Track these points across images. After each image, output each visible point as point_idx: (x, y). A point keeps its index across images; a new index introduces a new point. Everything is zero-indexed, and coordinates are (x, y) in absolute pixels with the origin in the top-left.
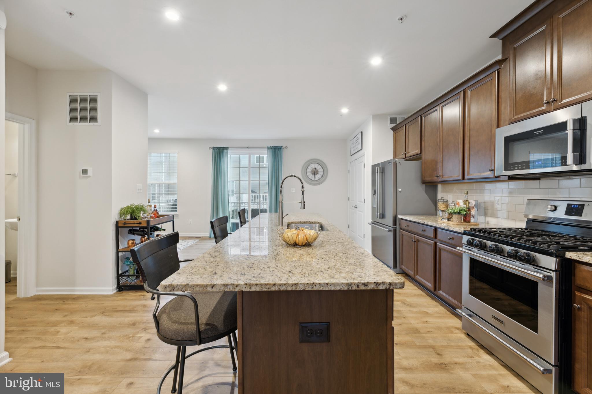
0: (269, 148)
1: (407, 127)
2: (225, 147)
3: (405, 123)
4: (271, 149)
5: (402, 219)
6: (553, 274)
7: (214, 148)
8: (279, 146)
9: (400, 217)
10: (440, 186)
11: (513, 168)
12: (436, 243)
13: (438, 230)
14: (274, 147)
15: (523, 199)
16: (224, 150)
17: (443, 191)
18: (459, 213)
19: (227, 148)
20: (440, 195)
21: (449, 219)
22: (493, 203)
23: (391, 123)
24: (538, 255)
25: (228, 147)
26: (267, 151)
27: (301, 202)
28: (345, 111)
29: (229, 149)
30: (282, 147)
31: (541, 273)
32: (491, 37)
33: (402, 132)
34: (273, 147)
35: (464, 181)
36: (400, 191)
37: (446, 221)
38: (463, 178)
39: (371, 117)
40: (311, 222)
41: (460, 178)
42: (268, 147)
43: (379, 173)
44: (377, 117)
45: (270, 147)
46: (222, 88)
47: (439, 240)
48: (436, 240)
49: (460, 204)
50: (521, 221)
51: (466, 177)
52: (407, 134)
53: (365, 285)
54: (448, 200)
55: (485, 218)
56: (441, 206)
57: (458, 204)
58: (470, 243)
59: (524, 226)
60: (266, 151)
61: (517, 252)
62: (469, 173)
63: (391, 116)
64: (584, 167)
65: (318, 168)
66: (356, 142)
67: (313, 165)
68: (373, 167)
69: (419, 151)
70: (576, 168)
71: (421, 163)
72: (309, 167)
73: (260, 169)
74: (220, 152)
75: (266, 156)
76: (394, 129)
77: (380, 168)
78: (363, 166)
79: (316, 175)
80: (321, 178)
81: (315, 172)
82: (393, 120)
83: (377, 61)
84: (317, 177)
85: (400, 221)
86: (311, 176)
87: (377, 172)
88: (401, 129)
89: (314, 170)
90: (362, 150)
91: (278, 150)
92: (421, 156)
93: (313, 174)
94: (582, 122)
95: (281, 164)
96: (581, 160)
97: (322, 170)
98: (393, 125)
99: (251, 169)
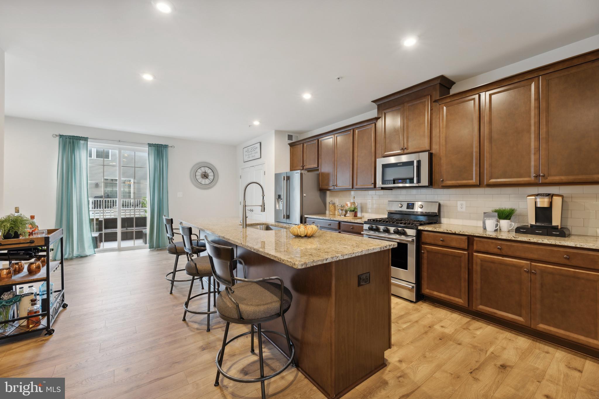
0: (150, 145)
1: (304, 145)
2: (81, 137)
3: (303, 142)
4: (153, 147)
5: (307, 218)
6: (414, 238)
7: (61, 136)
8: (164, 144)
9: (306, 216)
11: (386, 183)
13: (341, 223)
14: (158, 144)
15: (385, 201)
16: (80, 140)
17: (331, 196)
18: (353, 211)
19: (86, 139)
20: (329, 199)
21: (345, 216)
22: (366, 204)
23: (288, 140)
24: (406, 230)
25: (88, 138)
26: (148, 149)
27: (262, 206)
28: (256, 123)
29: (89, 140)
30: (167, 145)
31: (411, 239)
32: (372, 102)
34: (155, 144)
35: (353, 189)
36: (305, 196)
37: (343, 217)
38: (353, 188)
39: (274, 131)
40: (257, 223)
41: (351, 187)
42: (148, 144)
43: (284, 181)
44: (278, 133)
45: (152, 144)
46: (148, 77)
48: (340, 230)
49: (348, 205)
50: (383, 214)
51: (355, 187)
52: (305, 151)
53: (386, 247)
54: (336, 202)
55: (361, 213)
56: (331, 207)
58: (371, 229)
59: (386, 216)
60: (146, 148)
61: (398, 229)
62: (357, 185)
63: (289, 134)
64: (420, 185)
65: (209, 171)
66: (253, 150)
67: (202, 168)
68: (277, 176)
69: (316, 166)
70: (417, 185)
71: (318, 175)
72: (199, 170)
73: (136, 168)
74: (73, 142)
75: (146, 155)
76: (292, 145)
77: (286, 176)
78: (262, 173)
79: (205, 179)
80: (212, 182)
81: (205, 176)
82: (290, 137)
83: (307, 96)
84: (207, 181)
85: (306, 220)
86: (200, 180)
87: (283, 179)
88: (299, 146)
89: (204, 174)
90: (261, 158)
91: (162, 148)
92: (318, 170)
93: (202, 177)
94: (419, 162)
95: (166, 165)
96: (419, 181)
97: (212, 174)
98: (290, 142)
99: (122, 167)
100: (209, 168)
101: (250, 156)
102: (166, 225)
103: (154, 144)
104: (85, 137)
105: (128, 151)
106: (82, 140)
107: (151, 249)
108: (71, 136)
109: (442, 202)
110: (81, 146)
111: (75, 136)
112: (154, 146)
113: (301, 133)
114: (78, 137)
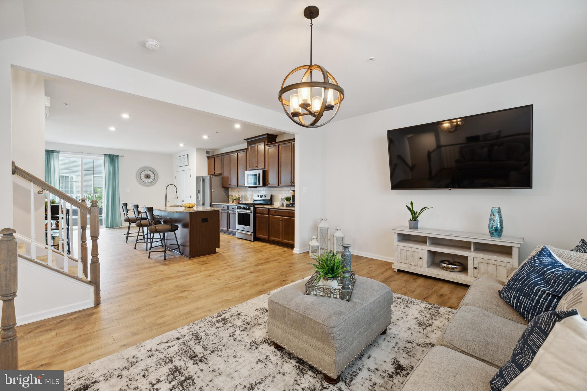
0: (105, 155)
1: (215, 159)
2: (55, 151)
3: (214, 157)
5: (214, 204)
6: (252, 211)
8: (116, 154)
9: (213, 203)
10: (230, 189)
12: (228, 212)
13: (229, 206)
14: (111, 155)
16: (53, 152)
17: (231, 191)
18: (236, 199)
19: (58, 152)
20: (230, 193)
23: (206, 154)
25: (59, 151)
26: (104, 157)
28: (182, 145)
29: (60, 152)
30: (118, 155)
32: (244, 140)
33: (213, 160)
35: (238, 187)
36: (213, 191)
37: (232, 203)
39: (195, 149)
41: (236, 186)
43: (201, 182)
44: (199, 150)
45: (107, 154)
47: (230, 210)
48: (228, 211)
52: (215, 162)
54: (233, 194)
55: (245, 201)
56: (230, 197)
57: (236, 196)
63: (207, 150)
64: (260, 186)
65: (151, 173)
66: (183, 159)
67: (146, 171)
68: (198, 178)
69: (221, 172)
70: (258, 186)
71: (222, 178)
72: (143, 173)
73: (94, 172)
74: (49, 154)
75: (102, 161)
76: (209, 158)
77: (202, 179)
78: (189, 176)
79: (148, 179)
80: (154, 180)
81: (148, 176)
82: (207, 152)
83: (205, 137)
84: (149, 180)
85: (213, 206)
86: (144, 179)
87: (200, 181)
88: (212, 159)
89: (147, 175)
90: (188, 165)
91: (115, 157)
92: (222, 175)
93: (146, 178)
94: (259, 174)
95: (117, 169)
96: (259, 184)
97: (153, 175)
98: (208, 155)
99: (84, 171)
100: (151, 171)
101: (182, 163)
102: (122, 207)
103: (109, 154)
104: (58, 150)
105: (88, 159)
106: (55, 153)
107: (107, 228)
108: (47, 150)
109: (273, 194)
110: (55, 157)
111: (51, 150)
112: (108, 156)
113: (215, 150)
114: (53, 150)
